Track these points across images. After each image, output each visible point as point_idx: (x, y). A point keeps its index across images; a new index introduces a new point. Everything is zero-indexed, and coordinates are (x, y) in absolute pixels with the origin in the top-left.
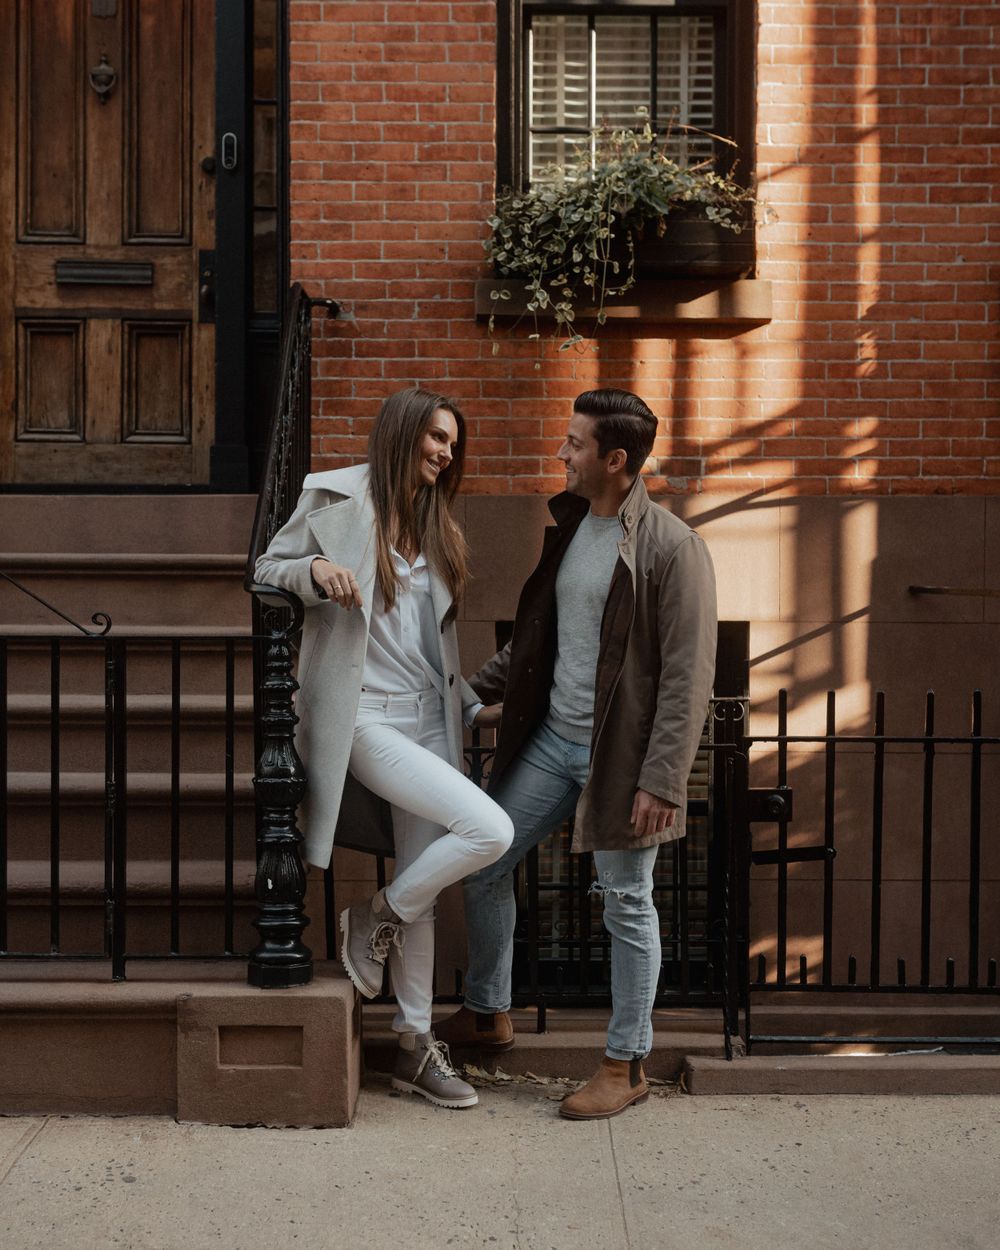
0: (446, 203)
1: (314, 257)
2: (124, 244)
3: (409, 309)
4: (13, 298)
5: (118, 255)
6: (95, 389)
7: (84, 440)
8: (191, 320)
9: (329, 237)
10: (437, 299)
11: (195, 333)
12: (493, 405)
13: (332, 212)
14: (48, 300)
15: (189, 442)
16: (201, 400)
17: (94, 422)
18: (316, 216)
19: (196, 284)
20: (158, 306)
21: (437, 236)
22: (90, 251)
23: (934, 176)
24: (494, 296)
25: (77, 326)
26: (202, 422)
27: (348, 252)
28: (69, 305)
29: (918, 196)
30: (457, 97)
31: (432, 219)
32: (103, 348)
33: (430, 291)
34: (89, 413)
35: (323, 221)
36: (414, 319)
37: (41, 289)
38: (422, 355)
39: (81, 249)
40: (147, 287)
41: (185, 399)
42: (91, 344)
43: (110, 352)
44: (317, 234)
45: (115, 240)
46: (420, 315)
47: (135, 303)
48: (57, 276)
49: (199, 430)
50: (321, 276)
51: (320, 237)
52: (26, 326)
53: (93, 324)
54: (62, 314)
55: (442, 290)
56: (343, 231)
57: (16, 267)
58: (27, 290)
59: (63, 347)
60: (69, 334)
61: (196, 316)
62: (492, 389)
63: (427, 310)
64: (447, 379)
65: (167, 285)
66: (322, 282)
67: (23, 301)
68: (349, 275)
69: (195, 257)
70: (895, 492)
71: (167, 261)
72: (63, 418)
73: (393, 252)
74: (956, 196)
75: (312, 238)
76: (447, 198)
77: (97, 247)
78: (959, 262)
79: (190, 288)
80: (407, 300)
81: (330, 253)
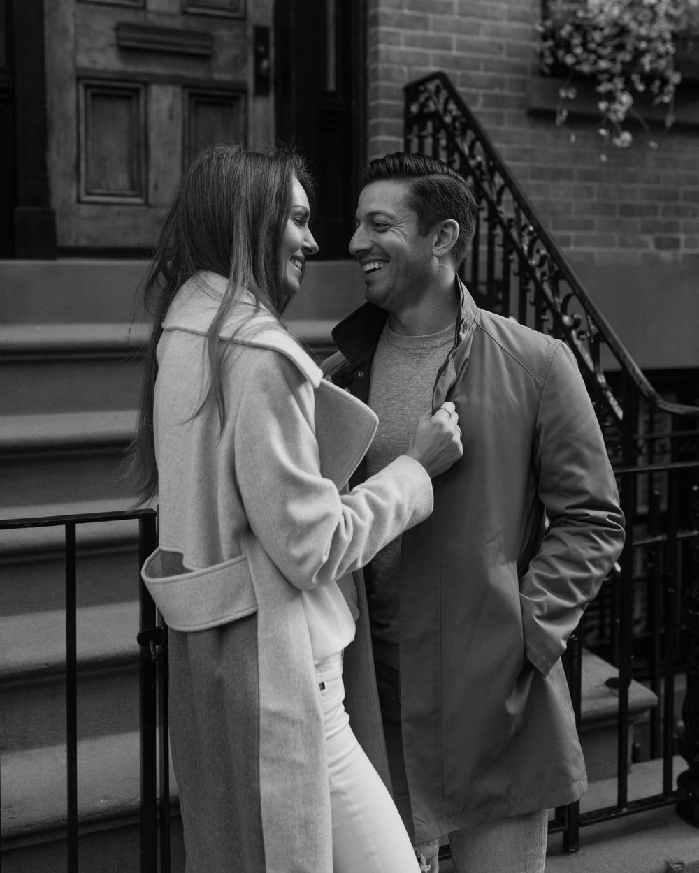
0: (504, 6)
1: (398, 44)
2: (185, 13)
3: (474, 99)
4: (74, 58)
5: (177, 24)
6: (157, 154)
7: (147, 203)
8: (245, 92)
9: (411, 27)
10: (496, 91)
11: (251, 104)
13: (414, 5)
14: (108, 61)
17: (156, 187)
18: (400, 7)
19: (251, 58)
20: (218, 76)
21: (497, 35)
22: (151, 17)
24: (562, 95)
25: (137, 91)
27: (426, 43)
28: (131, 68)
31: (493, 18)
32: (165, 113)
33: (493, 83)
34: (152, 177)
35: (406, 12)
36: (478, 107)
37: (103, 50)
39: (141, 14)
40: (204, 58)
42: (153, 108)
43: (171, 117)
44: (401, 23)
45: (175, 9)
46: (484, 105)
47: (194, 72)
48: (119, 38)
50: (405, 63)
51: (403, 26)
52: (87, 87)
53: (155, 90)
54: (123, 77)
55: (501, 83)
56: (421, 22)
57: (76, 26)
58: (88, 50)
59: (121, 110)
60: (129, 98)
61: (251, 88)
63: (489, 100)
65: (224, 56)
66: (405, 69)
67: (84, 61)
68: (427, 64)
69: (250, 32)
71: (224, 34)
72: (122, 180)
73: (463, 46)
75: (397, 27)
77: (158, 13)
79: (245, 61)
80: (473, 91)
81: (412, 42)
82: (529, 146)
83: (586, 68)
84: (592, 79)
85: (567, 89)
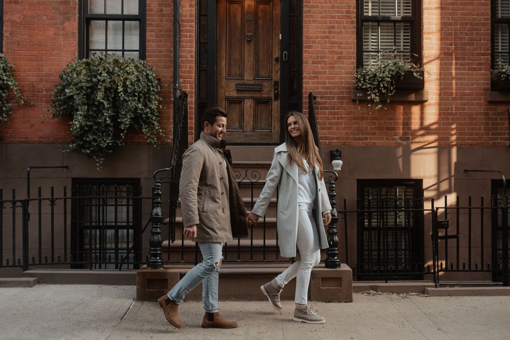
0: (344, 70)
1: (309, 84)
2: (254, 79)
3: (334, 98)
4: (225, 94)
5: (253, 82)
6: (246, 118)
7: (243, 131)
8: (272, 100)
9: (314, 79)
10: (341, 95)
11: (273, 103)
12: (356, 122)
13: (314, 73)
14: (234, 94)
15: (271, 132)
16: (274, 121)
17: (246, 126)
18: (310, 74)
19: (273, 90)
20: (263, 96)
21: (341, 79)
22: (245, 81)
23: (468, 64)
24: (358, 95)
25: (241, 101)
26: (275, 126)
27: (318, 83)
28: (240, 95)
29: (464, 69)
30: (347, 43)
31: (340, 74)
32: (249, 107)
33: (340, 93)
34: (245, 124)
35: (312, 75)
36: (335, 100)
37: (232, 91)
38: (337, 109)
39: (243, 81)
40: (260, 91)
41: (270, 120)
42: (245, 106)
43: (250, 108)
44: (310, 78)
45: (252, 78)
46: (337, 99)
47: (257, 95)
48: (236, 88)
49: (274, 129)
50: (311, 89)
51: (311, 79)
52: (228, 101)
53: (246, 100)
54: (238, 98)
55: (343, 93)
56: (317, 77)
57: (226, 85)
58: (228, 91)
59: (237, 107)
60: (239, 103)
61: (273, 98)
62: (355, 118)
63: (339, 98)
64: (344, 116)
65: (265, 90)
67: (227, 94)
68: (318, 89)
69: (273, 83)
70: (460, 145)
71: (265, 84)
72: (237, 125)
73: (330, 83)
74: (474, 69)
75: (309, 79)
76: (344, 69)
77: (247, 80)
78: (475, 86)
79: (272, 91)
80: (334, 95)
81: (313, 83)
82: (352, 111)
83: (364, 87)
84: (366, 90)
85: (359, 93)
